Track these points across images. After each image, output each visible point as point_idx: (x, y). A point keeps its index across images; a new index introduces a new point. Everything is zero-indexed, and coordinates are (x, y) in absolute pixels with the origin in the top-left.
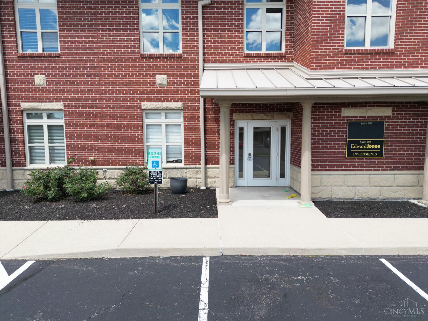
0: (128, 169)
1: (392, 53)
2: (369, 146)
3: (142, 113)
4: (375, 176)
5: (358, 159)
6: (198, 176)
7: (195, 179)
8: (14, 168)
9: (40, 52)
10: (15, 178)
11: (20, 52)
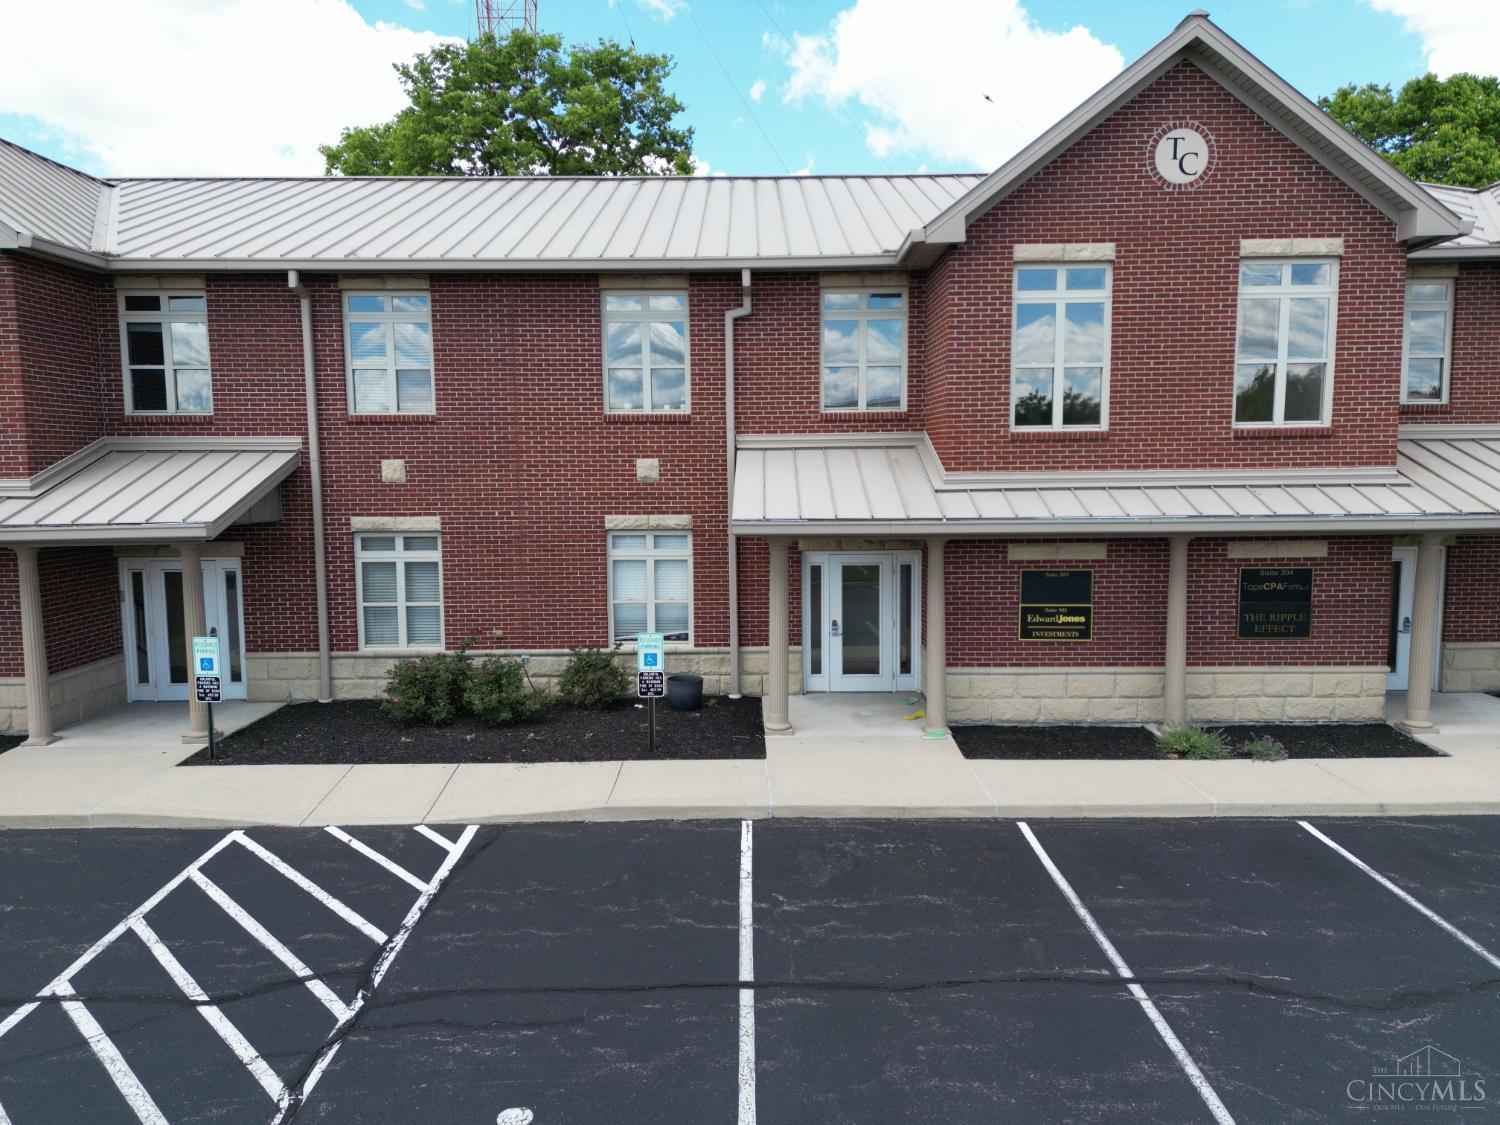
0: (580, 656)
1: (1105, 440)
2: (1063, 619)
3: (605, 536)
4: (1077, 677)
5: (1043, 643)
6: (724, 669)
7: (716, 677)
8: (334, 653)
9: (393, 412)
10: (336, 675)
11: (351, 412)
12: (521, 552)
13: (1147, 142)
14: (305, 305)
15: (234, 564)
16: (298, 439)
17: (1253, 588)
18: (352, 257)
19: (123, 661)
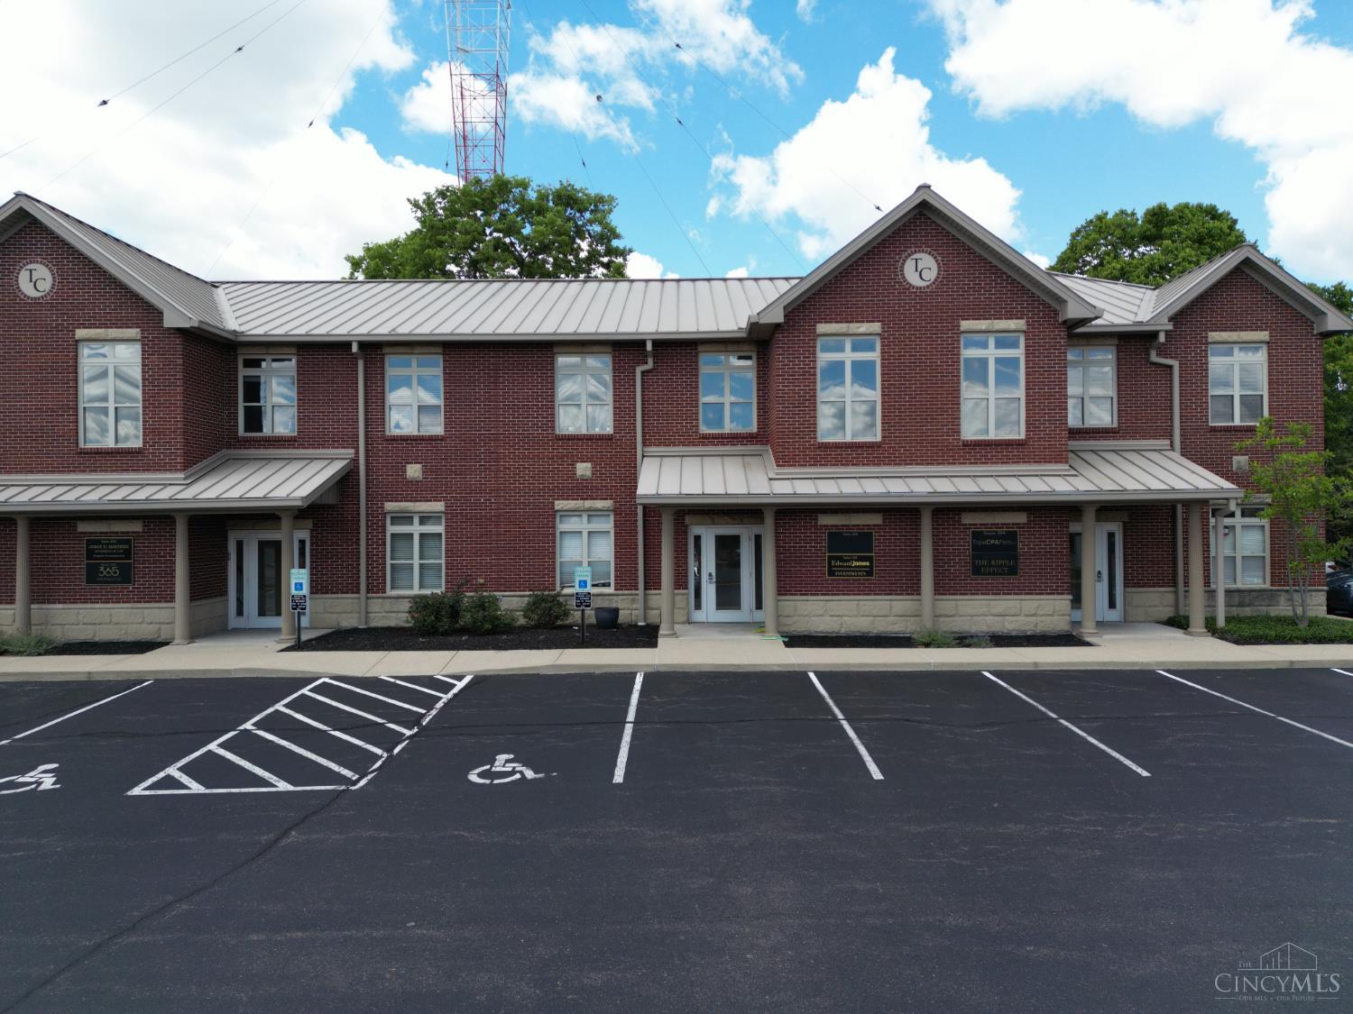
0: (536, 596)
1: (879, 447)
2: (855, 564)
3: (555, 515)
4: (865, 602)
5: (843, 580)
6: (635, 606)
7: (629, 611)
8: (370, 595)
9: (416, 433)
10: (370, 610)
11: (387, 433)
12: (497, 526)
13: (898, 261)
14: (361, 364)
15: (304, 534)
16: (352, 451)
17: (979, 543)
18: (393, 333)
19: (227, 600)
